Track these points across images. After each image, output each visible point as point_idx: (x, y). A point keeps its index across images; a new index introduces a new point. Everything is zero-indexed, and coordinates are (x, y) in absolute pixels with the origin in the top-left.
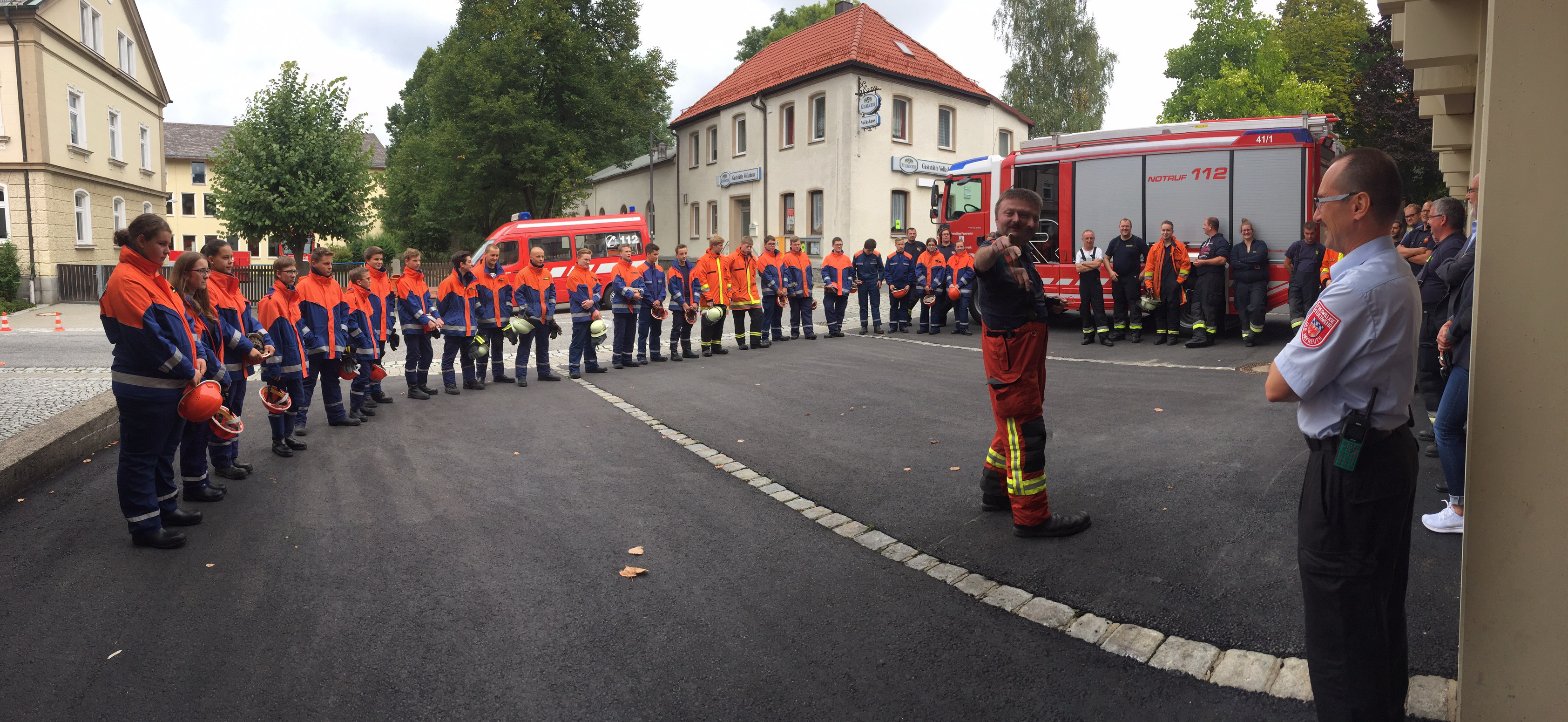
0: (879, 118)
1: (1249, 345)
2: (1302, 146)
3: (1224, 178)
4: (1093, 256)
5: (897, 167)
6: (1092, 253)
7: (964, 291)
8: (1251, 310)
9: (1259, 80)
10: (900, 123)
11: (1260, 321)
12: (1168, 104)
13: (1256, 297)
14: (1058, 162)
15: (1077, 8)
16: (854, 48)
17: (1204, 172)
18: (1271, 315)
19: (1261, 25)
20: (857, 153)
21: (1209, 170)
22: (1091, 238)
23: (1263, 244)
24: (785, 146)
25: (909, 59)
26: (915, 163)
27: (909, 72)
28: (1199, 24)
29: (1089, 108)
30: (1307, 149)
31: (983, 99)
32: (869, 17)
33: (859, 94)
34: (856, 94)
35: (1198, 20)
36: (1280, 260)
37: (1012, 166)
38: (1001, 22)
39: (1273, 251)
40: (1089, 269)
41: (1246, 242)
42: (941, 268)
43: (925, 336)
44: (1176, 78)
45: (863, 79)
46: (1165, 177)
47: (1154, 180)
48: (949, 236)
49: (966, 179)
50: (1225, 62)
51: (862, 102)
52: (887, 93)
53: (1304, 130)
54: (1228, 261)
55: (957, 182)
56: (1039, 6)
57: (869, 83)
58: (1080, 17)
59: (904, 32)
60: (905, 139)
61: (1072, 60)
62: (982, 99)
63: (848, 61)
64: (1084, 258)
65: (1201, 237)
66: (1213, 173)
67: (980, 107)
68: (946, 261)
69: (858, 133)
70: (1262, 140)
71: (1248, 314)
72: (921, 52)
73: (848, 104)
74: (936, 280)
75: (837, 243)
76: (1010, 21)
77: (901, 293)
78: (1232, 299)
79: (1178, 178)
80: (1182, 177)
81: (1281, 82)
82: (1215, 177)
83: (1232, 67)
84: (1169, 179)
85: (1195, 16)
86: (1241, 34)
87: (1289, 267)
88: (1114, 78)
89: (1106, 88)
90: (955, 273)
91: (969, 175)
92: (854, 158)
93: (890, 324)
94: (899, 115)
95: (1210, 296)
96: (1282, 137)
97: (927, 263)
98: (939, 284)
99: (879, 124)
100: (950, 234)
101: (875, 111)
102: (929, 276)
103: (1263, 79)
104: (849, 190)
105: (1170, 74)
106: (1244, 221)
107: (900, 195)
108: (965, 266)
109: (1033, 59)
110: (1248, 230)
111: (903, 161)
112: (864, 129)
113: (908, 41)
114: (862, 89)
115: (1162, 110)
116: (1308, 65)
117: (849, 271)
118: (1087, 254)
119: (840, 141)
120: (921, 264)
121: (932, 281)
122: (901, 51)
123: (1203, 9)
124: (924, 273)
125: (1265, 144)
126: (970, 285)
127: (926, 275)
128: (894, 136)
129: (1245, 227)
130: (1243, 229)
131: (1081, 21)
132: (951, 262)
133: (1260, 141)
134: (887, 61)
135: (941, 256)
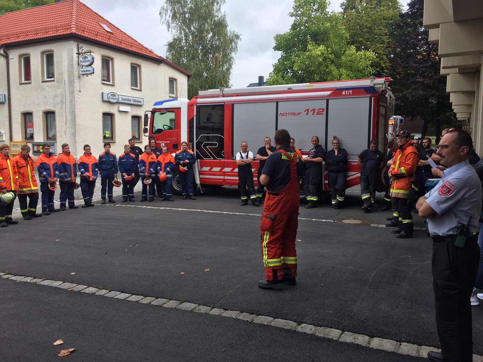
0: (93, 69)
1: (337, 208)
2: (370, 96)
3: (323, 114)
4: (247, 156)
5: (105, 99)
6: (246, 155)
7: (169, 176)
8: (338, 188)
9: (331, 51)
10: (106, 72)
11: (342, 194)
12: (276, 66)
13: (340, 180)
14: (224, 104)
15: (215, 9)
16: (74, 26)
17: (311, 111)
18: (349, 191)
19: (333, 19)
20: (79, 90)
21: (314, 110)
22: (246, 146)
23: (345, 151)
24: (23, 81)
25: (110, 34)
26: (117, 97)
27: (111, 42)
28: (295, 20)
29: (223, 65)
30: (373, 98)
31: (158, 61)
32: (81, 7)
33: (78, 54)
34: (76, 53)
35: (294, 18)
36: (355, 160)
37: (195, 105)
38: (164, 14)
39: (351, 155)
40: (245, 164)
41: (334, 149)
42: (154, 162)
43: (145, 203)
44: (280, 51)
45: (81, 45)
46: (289, 113)
47: (283, 115)
48: (155, 143)
49: (164, 111)
50: (310, 42)
51: (81, 59)
52: (97, 55)
53: (371, 87)
54: (324, 160)
55: (159, 113)
56: (190, 5)
57: (85, 48)
58: (217, 14)
59: (104, 18)
60: (109, 81)
61: (212, 37)
62: (156, 60)
63: (70, 34)
64: (242, 157)
65: (309, 147)
66: (316, 111)
67: (156, 65)
68: (157, 158)
69: (79, 77)
70: (345, 93)
71: (336, 190)
72: (116, 31)
73: (71, 60)
74: (152, 169)
75: (86, 148)
76: (170, 14)
77: (131, 178)
78: (326, 182)
79: (296, 114)
80: (299, 114)
81: (345, 51)
82: (317, 114)
83: (314, 45)
84: (291, 114)
85: (292, 15)
86: (321, 25)
87: (360, 164)
88: (238, 49)
89: (233, 54)
90: (163, 165)
91: (166, 109)
92: (76, 92)
93: (123, 197)
94: (105, 67)
95: (313, 179)
96: (357, 91)
97: (146, 159)
98: (154, 172)
99: (93, 73)
100: (155, 141)
101: (90, 65)
102: (147, 167)
103: (333, 50)
104: (74, 112)
105: (277, 48)
106: (335, 138)
107: (108, 117)
108: (169, 161)
109: (186, 35)
110: (336, 143)
111: (109, 95)
112: (83, 75)
113: (107, 23)
114: (80, 51)
115: (273, 70)
116: (360, 39)
117: (96, 165)
118: (244, 155)
119: (67, 82)
120: (142, 160)
121: (149, 170)
122: (104, 29)
123: (297, 12)
124: (144, 165)
125: (347, 95)
126: (172, 173)
127: (145, 166)
128: (103, 80)
129: (335, 141)
130: (334, 142)
131: (217, 16)
132: (160, 159)
133: (344, 94)
134: (97, 35)
135: (154, 156)
